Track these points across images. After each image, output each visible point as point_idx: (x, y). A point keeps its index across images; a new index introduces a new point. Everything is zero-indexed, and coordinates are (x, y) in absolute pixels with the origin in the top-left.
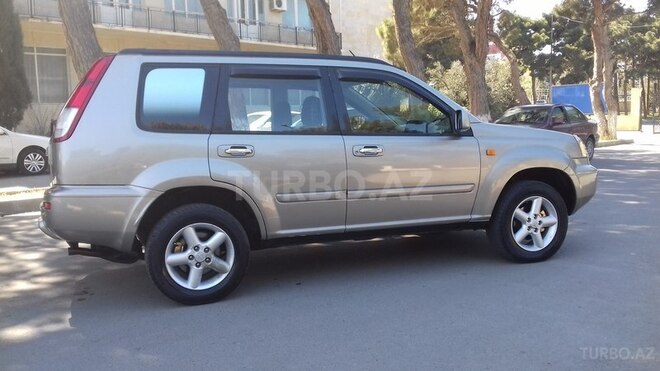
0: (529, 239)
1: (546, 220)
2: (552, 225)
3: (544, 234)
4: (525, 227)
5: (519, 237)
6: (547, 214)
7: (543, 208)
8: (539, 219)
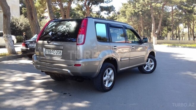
0: (148, 68)
1: (152, 63)
2: (153, 65)
3: (151, 67)
4: (147, 66)
5: (145, 68)
6: (152, 62)
7: (151, 61)
8: (150, 63)
